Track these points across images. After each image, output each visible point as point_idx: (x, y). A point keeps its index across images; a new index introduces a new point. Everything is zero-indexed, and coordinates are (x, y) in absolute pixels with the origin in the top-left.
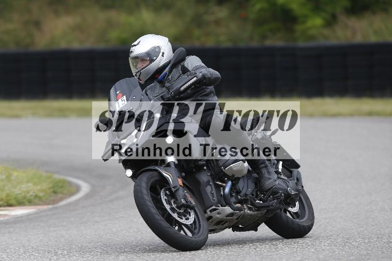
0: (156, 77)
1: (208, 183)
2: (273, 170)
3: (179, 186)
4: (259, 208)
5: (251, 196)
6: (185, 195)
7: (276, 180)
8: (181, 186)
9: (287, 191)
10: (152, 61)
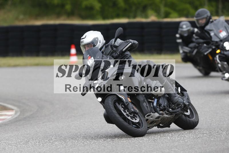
1: (144, 101)
3: (129, 102)
4: (171, 113)
5: (166, 107)
6: (133, 107)
8: (130, 102)
9: (184, 103)
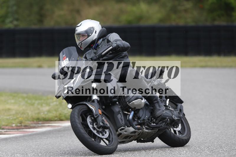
0: (91, 46)
1: (119, 113)
2: (162, 104)
3: (99, 114)
4: (153, 128)
5: (147, 120)
6: (103, 120)
7: (164, 111)
8: (101, 114)
9: (172, 118)
10: (89, 36)
